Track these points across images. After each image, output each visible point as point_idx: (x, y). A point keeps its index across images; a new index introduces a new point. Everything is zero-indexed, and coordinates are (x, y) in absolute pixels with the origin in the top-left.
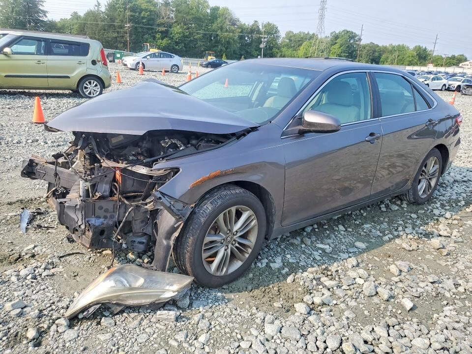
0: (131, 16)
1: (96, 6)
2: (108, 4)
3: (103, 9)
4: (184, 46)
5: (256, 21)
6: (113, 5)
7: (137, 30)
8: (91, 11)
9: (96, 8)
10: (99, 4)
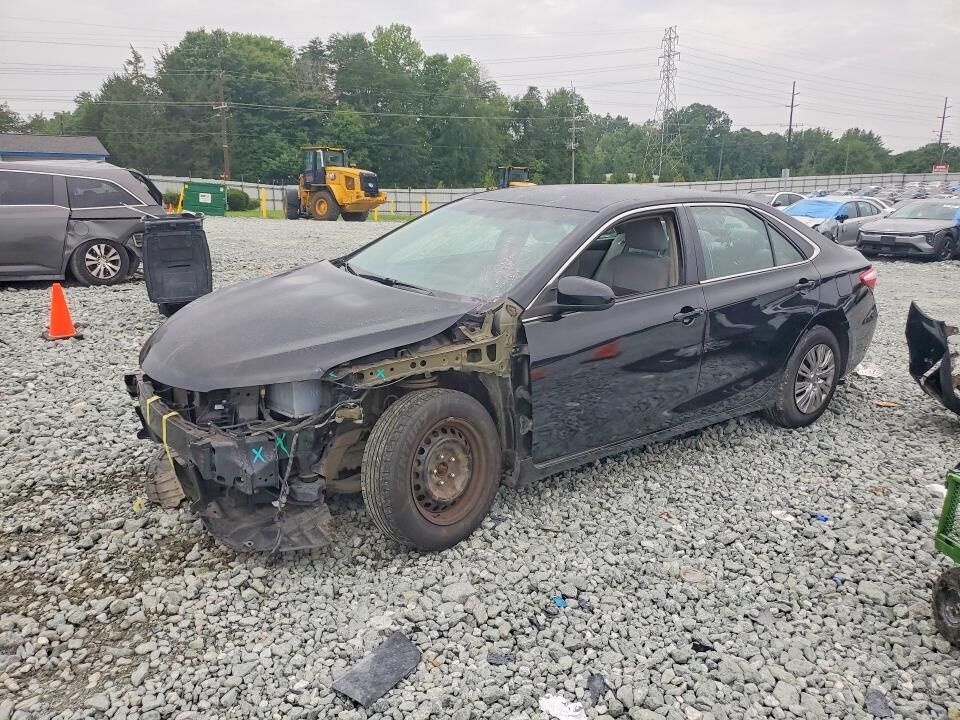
0: (228, 84)
1: (130, 63)
2: (163, 57)
3: (150, 70)
4: (369, 157)
5: (532, 89)
6: (179, 60)
7: (242, 121)
8: (118, 78)
9: (131, 69)
10: (138, 59)
